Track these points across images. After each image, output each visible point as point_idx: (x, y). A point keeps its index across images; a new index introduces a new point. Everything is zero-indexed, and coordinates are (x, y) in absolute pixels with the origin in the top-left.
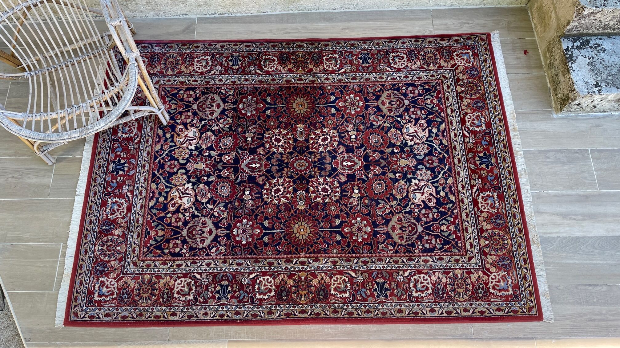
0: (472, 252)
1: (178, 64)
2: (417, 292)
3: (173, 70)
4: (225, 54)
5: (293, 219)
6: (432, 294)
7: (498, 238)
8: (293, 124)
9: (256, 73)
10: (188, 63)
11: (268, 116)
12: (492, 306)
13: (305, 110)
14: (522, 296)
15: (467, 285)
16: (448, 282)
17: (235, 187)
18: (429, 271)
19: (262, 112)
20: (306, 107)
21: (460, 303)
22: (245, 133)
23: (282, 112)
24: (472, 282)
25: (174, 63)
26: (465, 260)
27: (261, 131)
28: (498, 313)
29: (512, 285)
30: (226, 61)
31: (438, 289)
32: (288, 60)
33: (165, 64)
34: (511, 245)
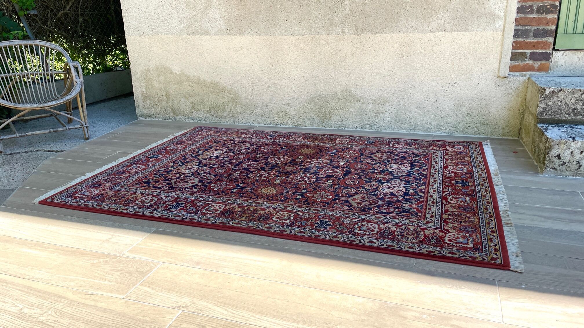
0: (431, 219)
2: (360, 230)
4: (267, 134)
5: (266, 186)
6: (377, 234)
7: (463, 216)
8: (296, 156)
9: (283, 140)
11: (280, 152)
12: (444, 250)
14: (484, 250)
15: (418, 235)
16: (398, 231)
17: (230, 170)
18: (379, 223)
19: (276, 151)
20: (311, 152)
21: (405, 243)
22: (257, 155)
23: (291, 152)
24: (425, 234)
25: (230, 134)
26: (422, 222)
27: (269, 155)
28: (450, 255)
29: (474, 242)
30: (265, 136)
31: (384, 232)
34: (479, 222)
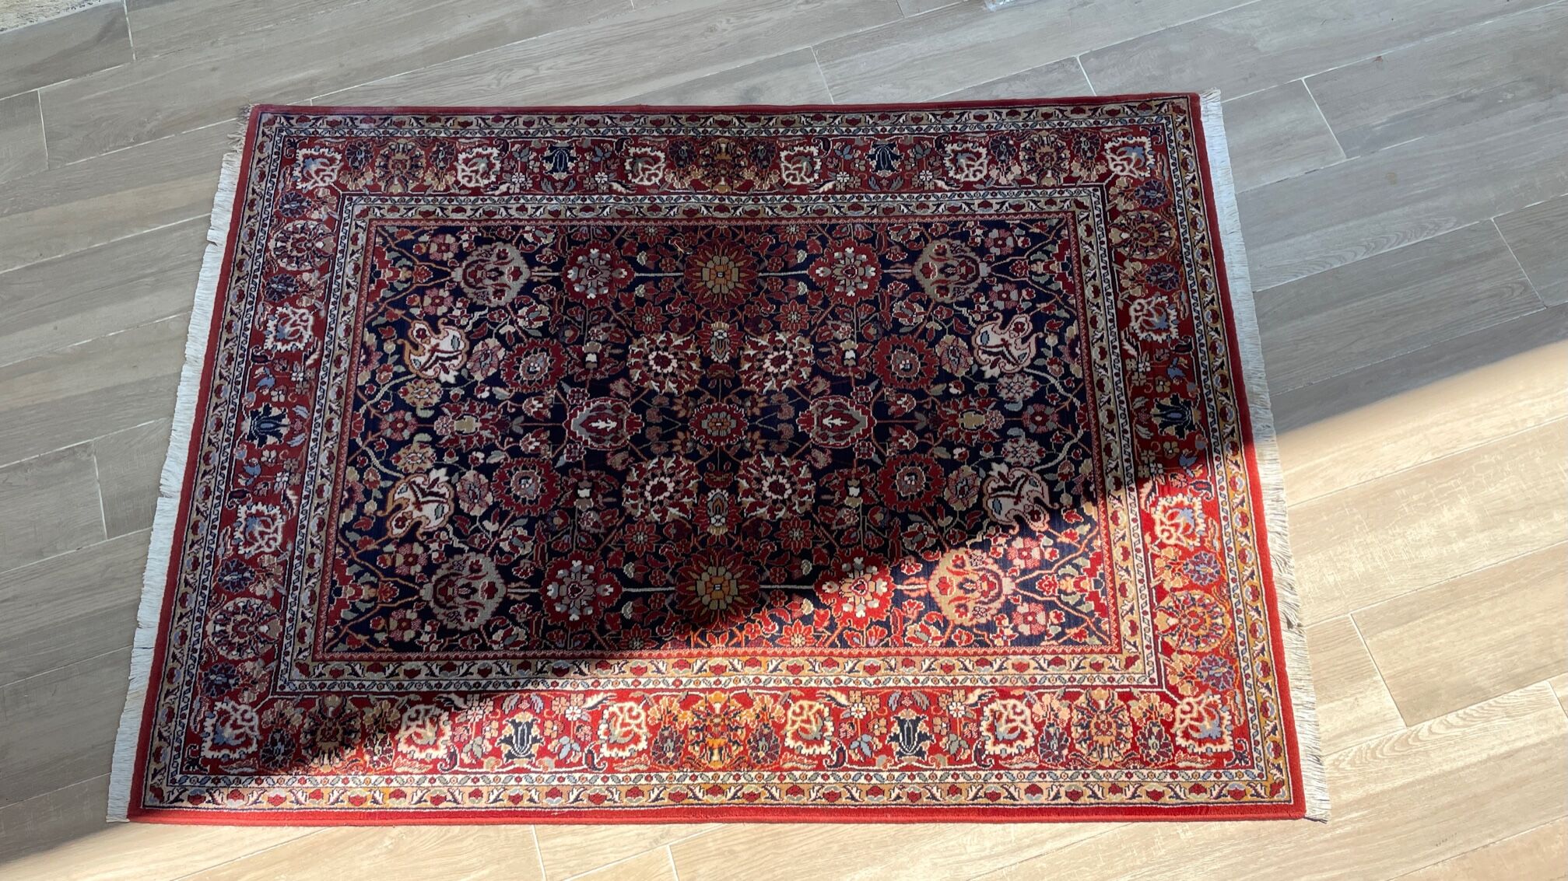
0: (1135, 645)
1: (417, 166)
2: (996, 742)
3: (404, 182)
4: (534, 143)
5: (697, 559)
6: (1035, 748)
7: (1199, 610)
8: (701, 320)
9: (611, 191)
10: (442, 164)
11: (641, 301)
12: (1180, 778)
13: (731, 286)
14: (1255, 755)
15: (1120, 727)
16: (1075, 720)
17: (553, 479)
18: (1028, 693)
19: (625, 290)
20: (735, 278)
21: (1101, 772)
22: (581, 341)
23: (674, 291)
24: (1132, 719)
25: (408, 164)
26: (1117, 666)
27: (621, 338)
28: (1194, 798)
29: (1232, 727)
30: (536, 159)
31: (1049, 737)
32: (692, 157)
33: (385, 166)
34: (1233, 628)
